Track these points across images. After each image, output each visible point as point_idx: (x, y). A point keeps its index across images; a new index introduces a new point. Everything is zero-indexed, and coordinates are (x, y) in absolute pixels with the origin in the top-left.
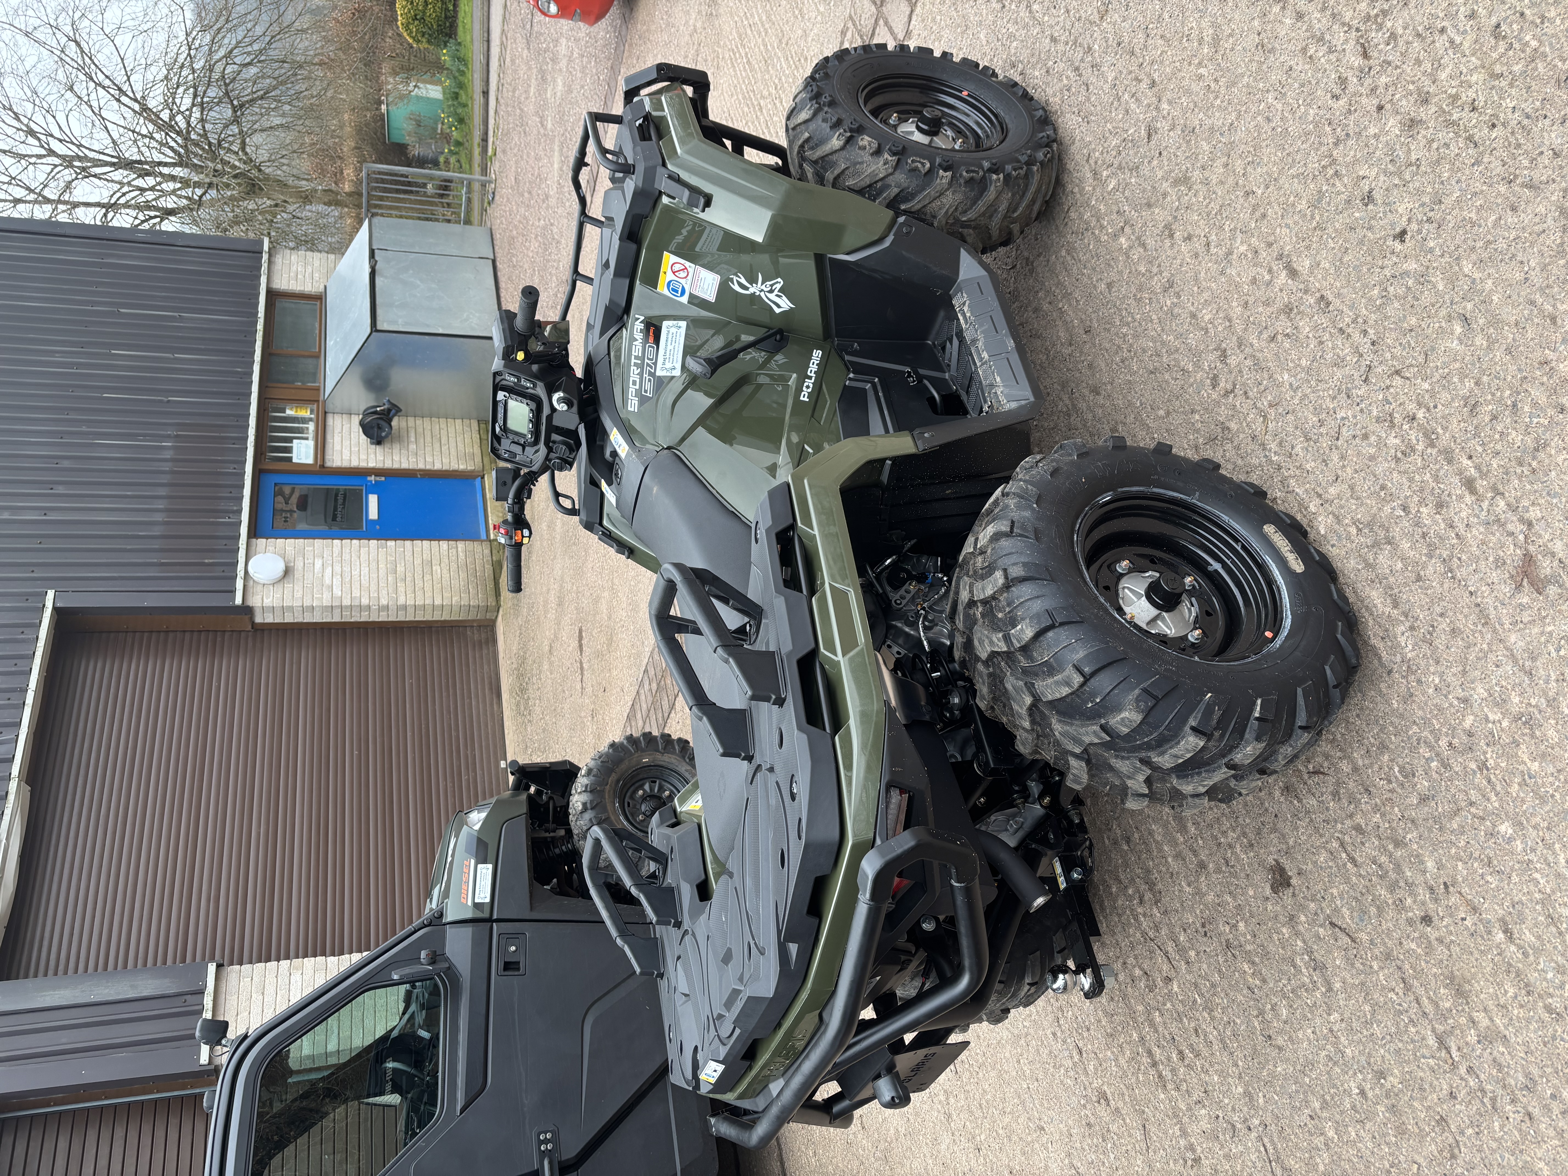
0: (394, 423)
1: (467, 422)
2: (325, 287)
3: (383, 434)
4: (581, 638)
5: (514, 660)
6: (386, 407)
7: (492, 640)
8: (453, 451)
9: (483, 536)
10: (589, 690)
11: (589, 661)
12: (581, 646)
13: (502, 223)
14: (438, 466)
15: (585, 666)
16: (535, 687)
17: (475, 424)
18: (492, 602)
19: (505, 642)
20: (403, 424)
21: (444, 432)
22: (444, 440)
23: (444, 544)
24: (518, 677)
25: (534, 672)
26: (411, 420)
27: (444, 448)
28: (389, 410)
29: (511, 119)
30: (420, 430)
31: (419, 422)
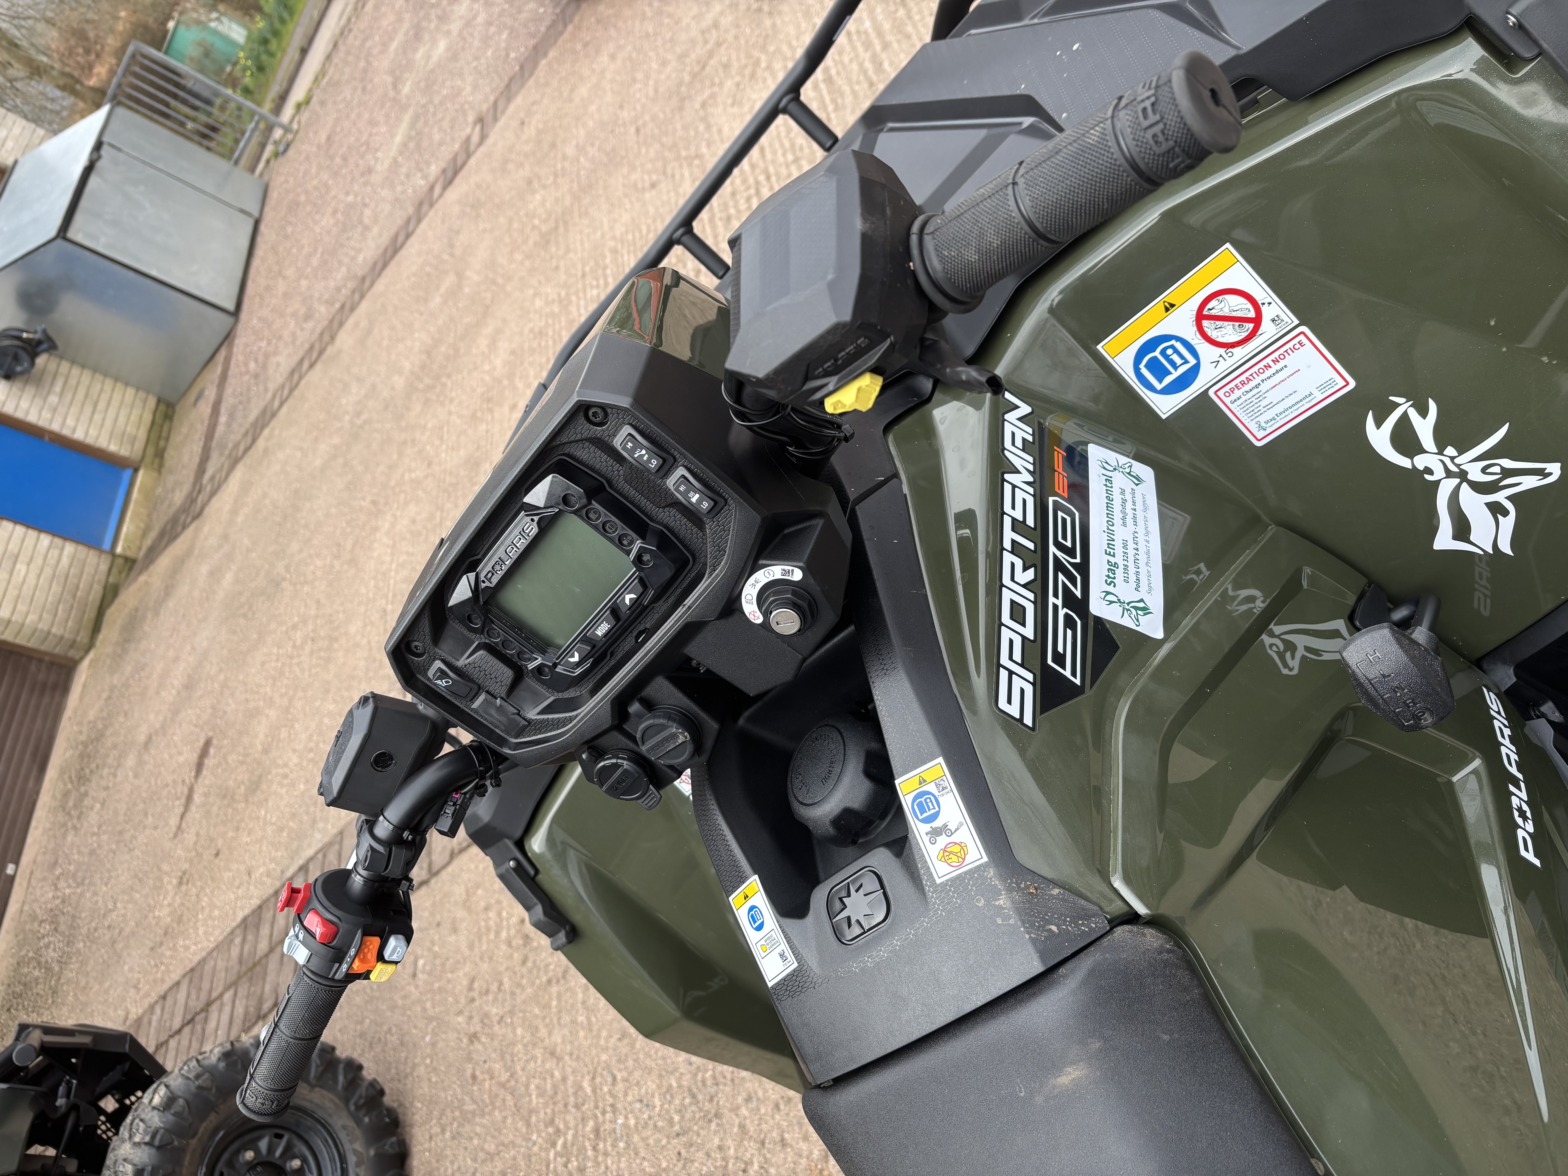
0: (41, 360)
1: (142, 394)
2: (16, 162)
3: (19, 369)
4: (204, 753)
5: (85, 729)
6: (37, 336)
7: (62, 685)
8: (108, 423)
9: (107, 545)
10: (189, 837)
11: (206, 795)
12: (199, 766)
13: (287, 181)
14: (79, 435)
15: (197, 798)
16: (103, 783)
17: (152, 402)
18: (83, 637)
19: (81, 698)
20: (52, 365)
21: (105, 397)
22: (101, 405)
23: (45, 540)
24: (81, 756)
25: (110, 761)
26: (65, 366)
27: (98, 417)
28: (39, 343)
29: (347, 70)
30: (73, 382)
31: (76, 371)
